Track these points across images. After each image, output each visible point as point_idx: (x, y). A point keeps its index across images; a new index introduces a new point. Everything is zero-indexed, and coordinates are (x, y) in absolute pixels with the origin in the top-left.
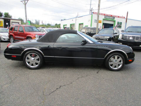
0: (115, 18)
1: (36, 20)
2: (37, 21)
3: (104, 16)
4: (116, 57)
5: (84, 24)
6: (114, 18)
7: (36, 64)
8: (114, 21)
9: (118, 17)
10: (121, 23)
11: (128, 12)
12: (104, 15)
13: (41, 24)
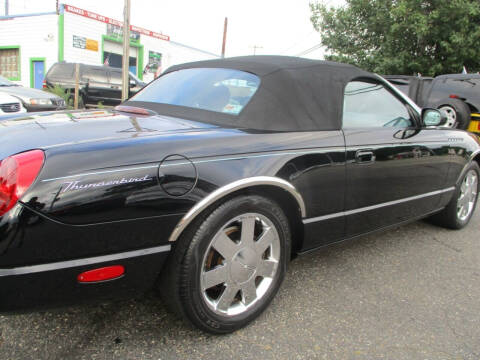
0: (142, 36)
3: (105, 25)
6: (138, 37)
8: (139, 49)
9: (151, 34)
10: (160, 55)
12: (107, 21)
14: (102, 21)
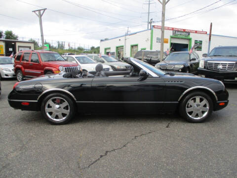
0: (191, 34)
1: (59, 42)
2: (61, 43)
3: (172, 31)
4: (198, 99)
5: (139, 46)
6: (189, 34)
7: (64, 115)
8: (190, 40)
9: (196, 32)
10: (201, 41)
11: (211, 23)
12: (173, 29)
13: (66, 47)
14: (170, 30)
